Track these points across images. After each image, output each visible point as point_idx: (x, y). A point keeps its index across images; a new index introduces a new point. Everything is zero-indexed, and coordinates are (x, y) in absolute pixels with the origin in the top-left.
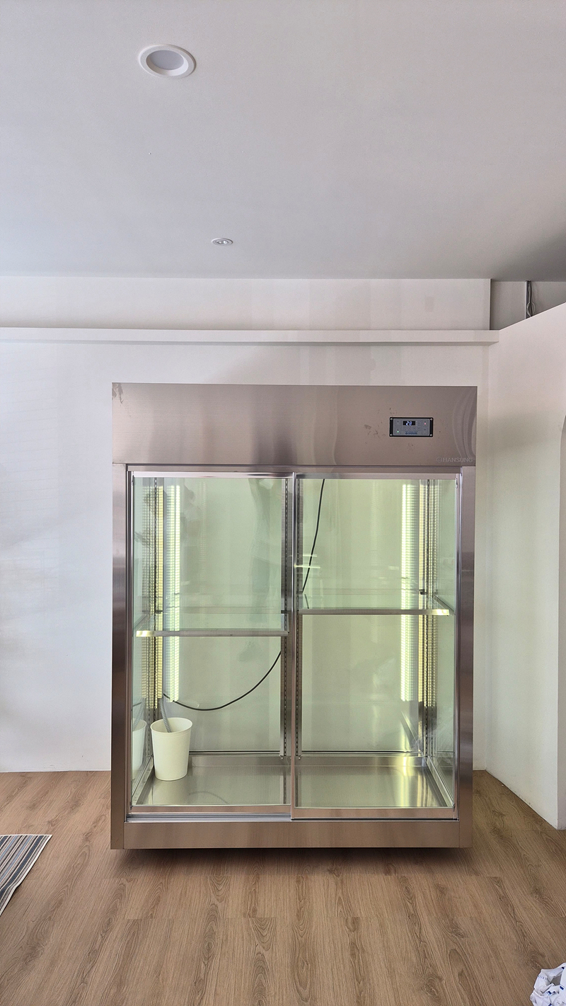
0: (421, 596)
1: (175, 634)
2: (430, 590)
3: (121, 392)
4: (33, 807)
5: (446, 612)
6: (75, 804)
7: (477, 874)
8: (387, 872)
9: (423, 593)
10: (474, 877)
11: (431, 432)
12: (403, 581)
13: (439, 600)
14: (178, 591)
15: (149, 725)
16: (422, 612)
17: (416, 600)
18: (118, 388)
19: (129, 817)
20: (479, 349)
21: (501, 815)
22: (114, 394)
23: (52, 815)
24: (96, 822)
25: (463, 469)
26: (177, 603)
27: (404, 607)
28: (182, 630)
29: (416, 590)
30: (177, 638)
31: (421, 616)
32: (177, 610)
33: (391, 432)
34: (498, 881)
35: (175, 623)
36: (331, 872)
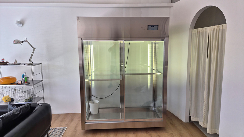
0: (153, 70)
1: (93, 80)
2: (156, 69)
3: (79, 19)
4: (62, 121)
5: (160, 74)
6: (72, 120)
7: (167, 133)
8: (147, 133)
9: (154, 70)
10: (166, 133)
11: (158, 29)
12: (148, 67)
13: (158, 71)
14: (94, 71)
15: (89, 102)
16: (153, 74)
17: (152, 71)
18: (78, 18)
19: (86, 122)
20: (168, 8)
21: (172, 120)
22: (77, 20)
23: (66, 123)
24: (77, 124)
25: (166, 38)
26: (94, 73)
27: (148, 73)
28: (95, 79)
29: (152, 69)
30: (94, 81)
31: (153, 75)
32: (94, 75)
33: (148, 29)
34: (172, 134)
35: (93, 78)
36: (133, 133)
